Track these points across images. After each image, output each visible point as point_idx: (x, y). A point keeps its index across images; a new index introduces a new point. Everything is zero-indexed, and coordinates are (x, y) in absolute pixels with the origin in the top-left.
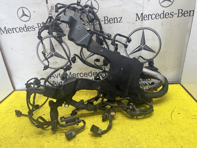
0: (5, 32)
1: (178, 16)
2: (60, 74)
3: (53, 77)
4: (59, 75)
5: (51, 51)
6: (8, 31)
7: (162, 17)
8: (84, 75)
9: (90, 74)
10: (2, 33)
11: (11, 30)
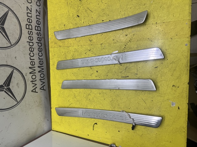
2: (32, 81)
3: (36, 89)
4: (33, 83)
5: (3, 91)
8: (31, 51)
9: (31, 44)
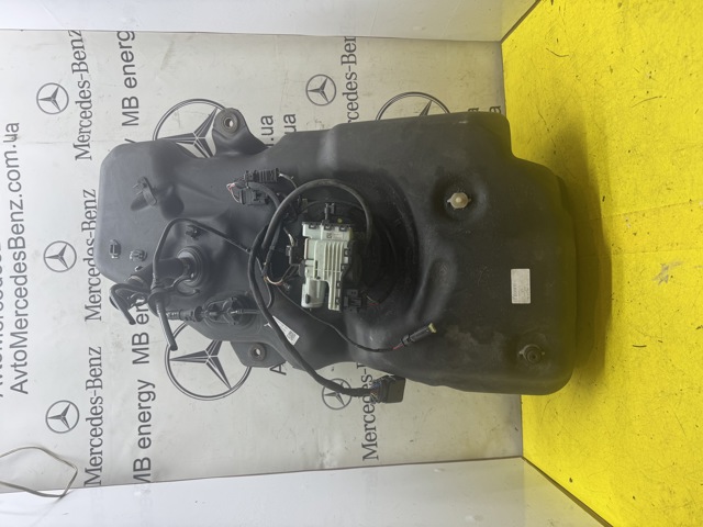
0: (374, 448)
1: (355, 62)
6: (371, 440)
7: (353, 97)
10: (374, 455)
11: (369, 434)
